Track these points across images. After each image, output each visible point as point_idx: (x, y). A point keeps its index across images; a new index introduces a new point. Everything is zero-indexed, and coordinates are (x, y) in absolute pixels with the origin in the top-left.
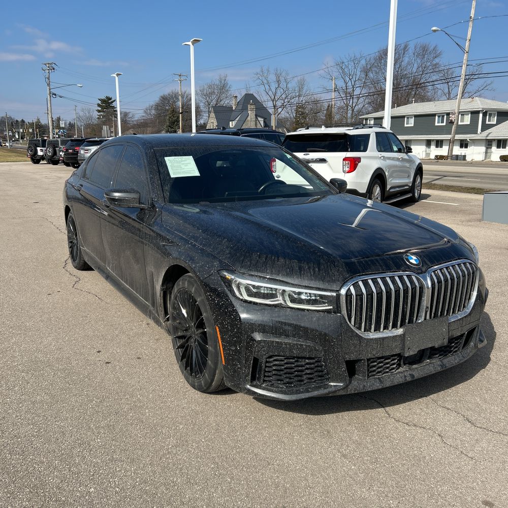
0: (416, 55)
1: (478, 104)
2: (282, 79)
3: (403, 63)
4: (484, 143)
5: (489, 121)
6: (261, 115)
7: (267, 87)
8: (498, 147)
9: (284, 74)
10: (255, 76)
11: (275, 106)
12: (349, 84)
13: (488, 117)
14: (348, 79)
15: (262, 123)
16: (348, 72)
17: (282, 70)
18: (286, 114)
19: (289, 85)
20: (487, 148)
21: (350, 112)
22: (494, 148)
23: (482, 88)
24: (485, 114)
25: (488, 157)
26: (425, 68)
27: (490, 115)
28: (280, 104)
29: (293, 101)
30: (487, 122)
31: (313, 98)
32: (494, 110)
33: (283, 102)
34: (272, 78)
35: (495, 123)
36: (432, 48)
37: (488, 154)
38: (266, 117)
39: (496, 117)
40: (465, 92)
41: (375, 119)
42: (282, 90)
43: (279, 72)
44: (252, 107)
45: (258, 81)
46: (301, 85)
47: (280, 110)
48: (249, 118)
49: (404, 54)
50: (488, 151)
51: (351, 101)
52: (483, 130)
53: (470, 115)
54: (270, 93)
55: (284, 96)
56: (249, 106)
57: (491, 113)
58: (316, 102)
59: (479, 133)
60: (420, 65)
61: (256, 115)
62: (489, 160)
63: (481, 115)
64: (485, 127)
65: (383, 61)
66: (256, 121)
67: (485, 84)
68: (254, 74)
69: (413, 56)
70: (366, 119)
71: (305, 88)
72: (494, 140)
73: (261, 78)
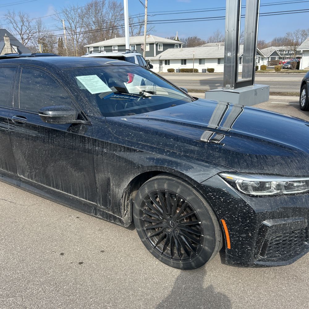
0: (110, 8)
1: (152, 39)
2: (25, 20)
3: (103, 13)
4: (158, 62)
5: (159, 49)
6: (14, 44)
7: (14, 24)
8: (166, 64)
9: (26, 16)
10: (5, 17)
11: (22, 38)
12: (73, 25)
13: (158, 46)
14: (71, 22)
15: (16, 50)
16: (71, 17)
17: (24, 14)
18: (31, 44)
19: (31, 24)
20: (160, 65)
21: (75, 42)
22: (164, 65)
23: (149, 30)
24: (157, 45)
25: (161, 70)
26: (116, 16)
27: (160, 45)
28: (26, 37)
29: (35, 34)
30: (158, 50)
31: (48, 34)
32: (161, 43)
33: (28, 36)
34: (18, 19)
35: (162, 50)
36: (118, 4)
37: (161, 68)
38: (18, 46)
39: (162, 47)
40: (141, 32)
41: (94, 47)
42: (26, 27)
43: (22, 14)
44: (7, 38)
45: (8, 20)
46: (39, 24)
47: (26, 41)
48: (6, 46)
49: (103, 6)
50: (161, 67)
51: (75, 36)
52: (157, 55)
53: (149, 45)
54: (18, 29)
55: (28, 32)
56: (4, 37)
57: (160, 44)
58: (51, 36)
59: (155, 56)
60: (113, 14)
61: (11, 44)
62: (161, 72)
63: (155, 45)
64: (158, 53)
65: (90, 11)
66: (11, 48)
67: (151, 28)
68: (4, 15)
69: (108, 8)
70: (89, 48)
71: (42, 26)
72: (163, 60)
73: (9, 18)
